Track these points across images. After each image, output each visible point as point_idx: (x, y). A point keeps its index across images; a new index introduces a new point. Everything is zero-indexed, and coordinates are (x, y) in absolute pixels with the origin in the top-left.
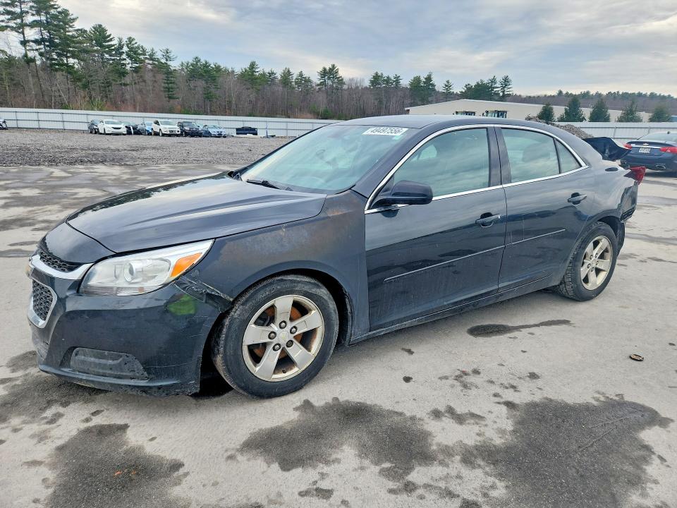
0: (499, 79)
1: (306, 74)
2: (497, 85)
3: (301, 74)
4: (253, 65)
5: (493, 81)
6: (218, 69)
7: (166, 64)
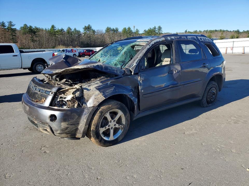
0: (157, 27)
1: (77, 29)
2: (157, 30)
3: (75, 29)
4: (53, 27)
5: (155, 28)
6: (37, 29)
7: (10, 28)
